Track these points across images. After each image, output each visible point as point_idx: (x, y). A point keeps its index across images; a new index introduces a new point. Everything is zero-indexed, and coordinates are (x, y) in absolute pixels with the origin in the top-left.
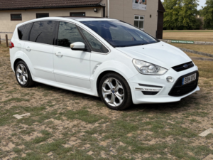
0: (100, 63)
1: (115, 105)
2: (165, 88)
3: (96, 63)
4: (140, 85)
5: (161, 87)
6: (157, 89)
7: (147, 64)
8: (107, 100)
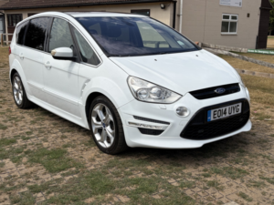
0: (88, 80)
1: (106, 145)
2: (174, 125)
3: (85, 80)
4: (136, 117)
5: (168, 123)
6: (160, 126)
7: (149, 85)
8: (98, 137)
